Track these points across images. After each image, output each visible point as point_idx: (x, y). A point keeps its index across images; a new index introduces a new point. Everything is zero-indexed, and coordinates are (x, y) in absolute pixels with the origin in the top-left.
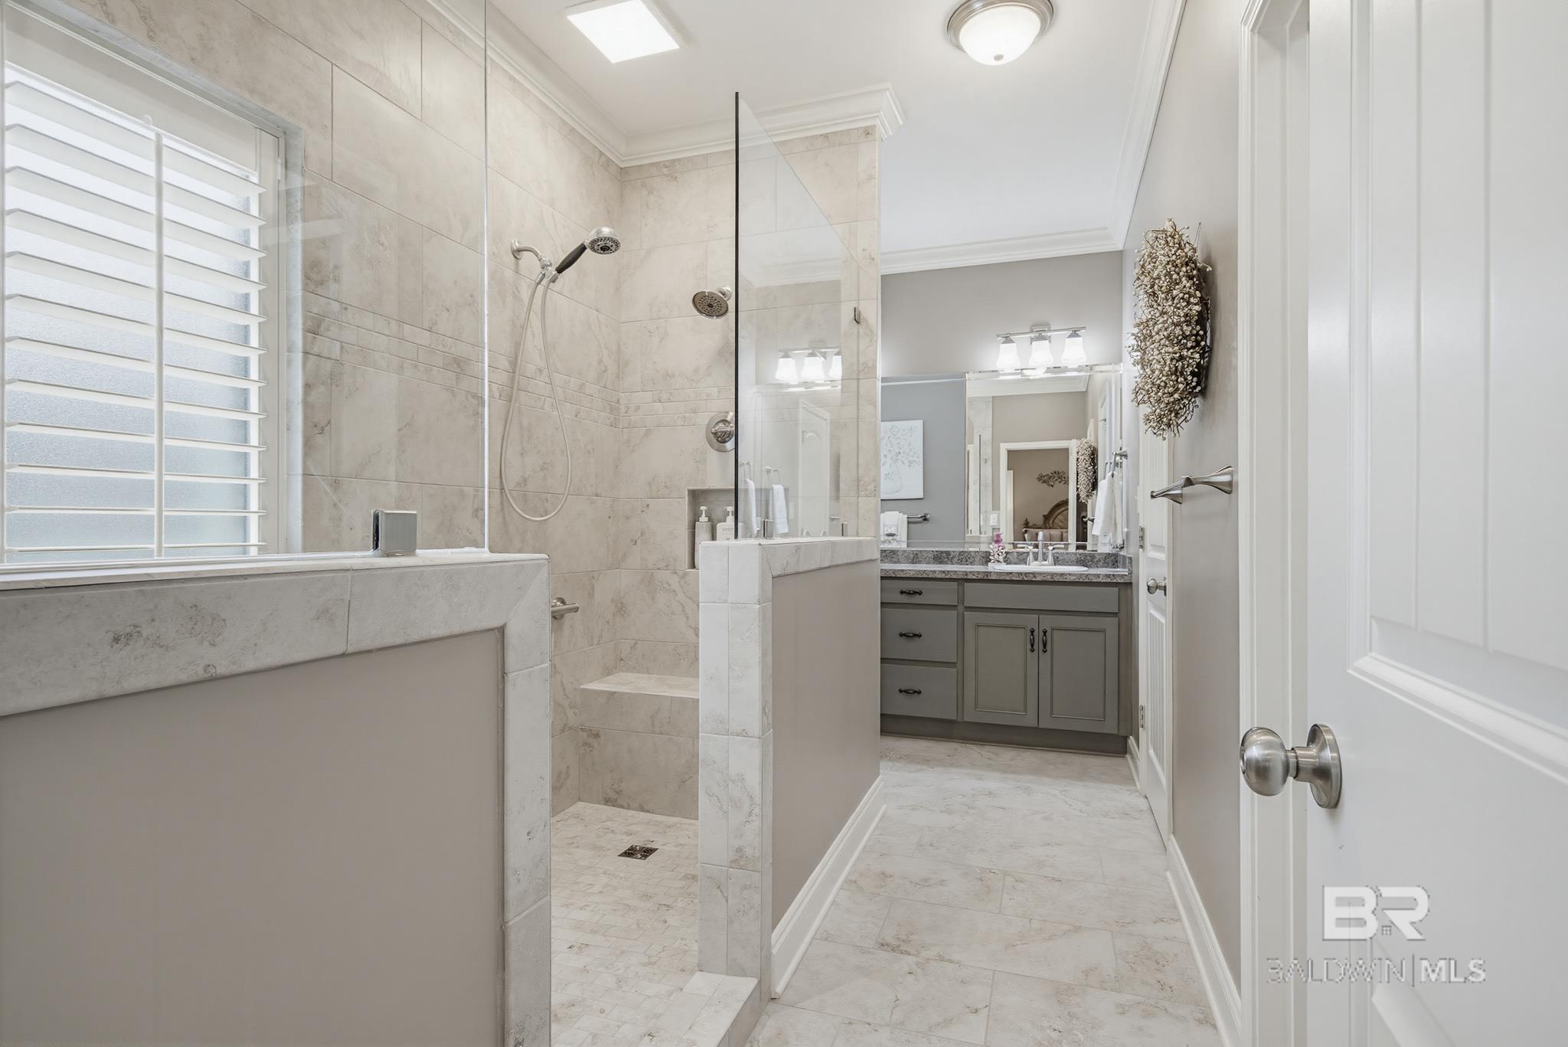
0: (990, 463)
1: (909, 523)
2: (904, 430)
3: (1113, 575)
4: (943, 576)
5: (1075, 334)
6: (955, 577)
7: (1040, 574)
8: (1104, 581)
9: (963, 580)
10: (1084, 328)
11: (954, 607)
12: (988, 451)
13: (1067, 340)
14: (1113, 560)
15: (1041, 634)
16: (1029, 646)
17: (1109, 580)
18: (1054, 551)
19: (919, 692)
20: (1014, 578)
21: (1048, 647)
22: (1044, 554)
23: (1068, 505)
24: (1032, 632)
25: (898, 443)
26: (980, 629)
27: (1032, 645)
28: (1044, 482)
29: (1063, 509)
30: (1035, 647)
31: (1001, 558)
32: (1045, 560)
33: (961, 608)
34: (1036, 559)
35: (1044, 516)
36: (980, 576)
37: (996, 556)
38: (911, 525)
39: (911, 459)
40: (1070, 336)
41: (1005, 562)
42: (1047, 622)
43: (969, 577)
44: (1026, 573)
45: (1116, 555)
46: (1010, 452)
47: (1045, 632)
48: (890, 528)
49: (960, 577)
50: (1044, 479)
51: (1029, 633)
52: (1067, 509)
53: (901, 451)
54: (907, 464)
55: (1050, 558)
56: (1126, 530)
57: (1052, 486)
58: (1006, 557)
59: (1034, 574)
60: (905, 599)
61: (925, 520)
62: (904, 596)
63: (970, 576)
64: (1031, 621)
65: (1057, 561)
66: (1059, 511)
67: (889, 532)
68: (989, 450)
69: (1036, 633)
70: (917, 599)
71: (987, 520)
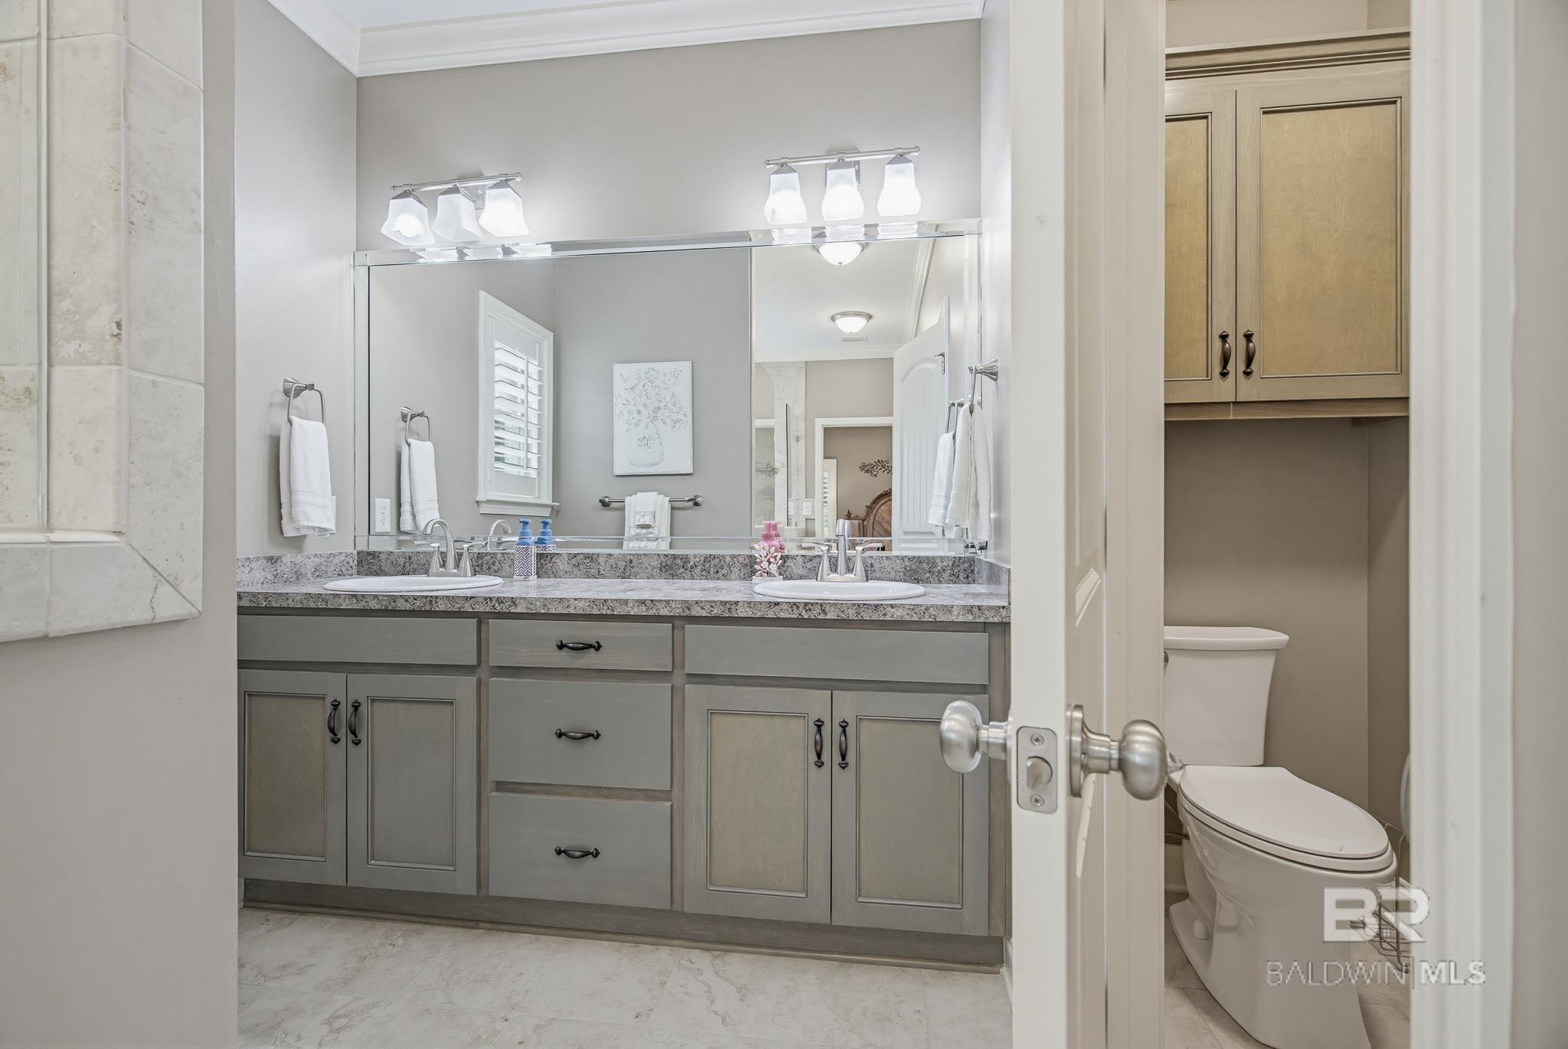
0: (802, 441)
1: (673, 509)
2: (665, 375)
3: (979, 608)
4: (642, 611)
5: (900, 158)
6: (665, 612)
7: (835, 604)
8: (961, 619)
9: (682, 619)
10: (917, 148)
11: (663, 675)
12: (799, 427)
13: (887, 167)
14: (964, 570)
15: (838, 730)
16: (813, 758)
17: (970, 618)
18: (868, 554)
19: (596, 854)
20: (782, 615)
21: (851, 758)
22: (848, 559)
23: (891, 495)
24: (819, 725)
25: (658, 394)
26: (716, 718)
27: (819, 755)
28: (867, 471)
29: (886, 500)
30: (825, 757)
31: (773, 568)
32: (850, 570)
33: (678, 679)
34: (834, 568)
35: (867, 507)
36: (716, 612)
37: (765, 564)
38: (676, 512)
39: (675, 417)
40: (892, 162)
41: (780, 574)
42: (847, 705)
43: (694, 613)
44: (806, 604)
45: (972, 561)
46: (828, 431)
47: (844, 727)
48: (643, 516)
49: (678, 612)
50: (867, 469)
51: (813, 729)
52: (891, 500)
53: (662, 405)
54: (669, 422)
55: (859, 567)
56: (993, 515)
57: (875, 476)
58: (783, 565)
59: (822, 605)
60: (565, 659)
61: (696, 504)
62: (565, 652)
63: (696, 611)
64: (816, 703)
65: (870, 573)
66: (883, 501)
67: (642, 522)
68: (802, 427)
69: (826, 730)
70: (590, 659)
71: (798, 509)
